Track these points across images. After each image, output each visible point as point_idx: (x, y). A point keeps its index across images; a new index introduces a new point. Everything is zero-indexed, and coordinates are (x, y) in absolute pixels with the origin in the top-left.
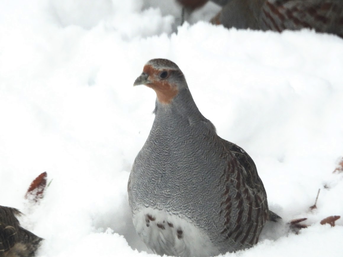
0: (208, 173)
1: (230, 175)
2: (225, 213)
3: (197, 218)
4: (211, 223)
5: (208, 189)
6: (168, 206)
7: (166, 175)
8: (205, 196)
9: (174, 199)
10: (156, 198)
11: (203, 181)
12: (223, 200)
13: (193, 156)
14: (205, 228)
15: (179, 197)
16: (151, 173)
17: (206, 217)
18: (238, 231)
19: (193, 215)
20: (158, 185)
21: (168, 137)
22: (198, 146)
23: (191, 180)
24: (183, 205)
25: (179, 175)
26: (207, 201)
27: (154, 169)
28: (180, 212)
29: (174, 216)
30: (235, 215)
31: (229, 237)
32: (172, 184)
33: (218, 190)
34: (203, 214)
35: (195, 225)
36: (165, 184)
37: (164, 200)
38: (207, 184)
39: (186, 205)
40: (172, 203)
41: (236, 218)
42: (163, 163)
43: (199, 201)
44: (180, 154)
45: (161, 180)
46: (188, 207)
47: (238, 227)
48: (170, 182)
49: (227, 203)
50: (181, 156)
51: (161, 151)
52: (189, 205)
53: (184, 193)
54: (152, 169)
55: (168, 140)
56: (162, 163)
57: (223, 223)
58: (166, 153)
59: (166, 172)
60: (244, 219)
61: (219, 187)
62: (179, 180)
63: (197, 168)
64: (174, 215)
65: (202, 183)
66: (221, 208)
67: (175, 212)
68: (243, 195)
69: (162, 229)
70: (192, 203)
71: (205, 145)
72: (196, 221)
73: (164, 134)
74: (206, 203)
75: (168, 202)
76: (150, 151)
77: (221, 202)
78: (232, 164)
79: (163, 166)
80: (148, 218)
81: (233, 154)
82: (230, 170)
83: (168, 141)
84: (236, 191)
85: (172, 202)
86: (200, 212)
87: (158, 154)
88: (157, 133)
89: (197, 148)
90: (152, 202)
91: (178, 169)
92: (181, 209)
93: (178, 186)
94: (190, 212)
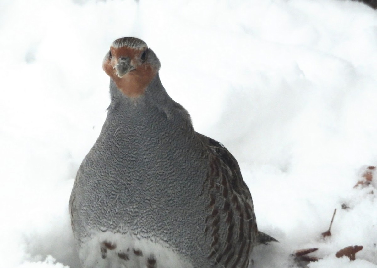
0: (187, 179)
1: (215, 180)
2: (212, 230)
3: (175, 240)
4: (195, 246)
5: (189, 201)
6: (135, 227)
7: (131, 186)
8: (185, 210)
9: (143, 217)
10: (117, 218)
11: (182, 191)
12: (208, 213)
13: (168, 160)
14: (187, 253)
15: (150, 214)
16: (111, 184)
17: (188, 238)
18: (229, 253)
19: (170, 237)
20: (121, 201)
21: (135, 138)
22: (175, 145)
23: (166, 190)
24: (156, 225)
25: (149, 184)
26: (188, 217)
27: (114, 179)
28: (153, 234)
29: (144, 241)
30: (224, 231)
31: (218, 263)
32: (140, 197)
33: (202, 201)
34: (184, 234)
35: (173, 251)
36: (131, 198)
37: (129, 220)
38: (187, 195)
39: (161, 224)
40: (140, 223)
41: (225, 237)
42: (127, 171)
43: (178, 218)
44: (152, 158)
45: (125, 193)
46: (163, 226)
47: (229, 248)
48: (137, 195)
49: (213, 217)
50: (153, 161)
51: (125, 155)
52: (164, 224)
53: (156, 208)
54: (111, 179)
55: (137, 141)
56: (125, 170)
57: (210, 244)
58: (132, 157)
59: (132, 182)
60: (236, 237)
61: (203, 197)
62: (149, 191)
63: (174, 173)
64: (144, 238)
65: (180, 193)
66: (206, 224)
67: (146, 235)
68: (232, 205)
69: (125, 259)
70: (168, 221)
71: (184, 142)
72: (174, 244)
73: (130, 134)
74: (187, 219)
75: (136, 222)
76: (108, 156)
77: (206, 216)
78: (215, 164)
79: (127, 174)
80: (104, 247)
81: (213, 149)
82: (214, 173)
83: (137, 143)
84: (223, 199)
85: (141, 221)
86: (180, 231)
87: (121, 160)
88: (120, 134)
89: (174, 148)
90: (111, 223)
91: (148, 177)
92: (154, 229)
93: (149, 200)
94: (166, 233)
